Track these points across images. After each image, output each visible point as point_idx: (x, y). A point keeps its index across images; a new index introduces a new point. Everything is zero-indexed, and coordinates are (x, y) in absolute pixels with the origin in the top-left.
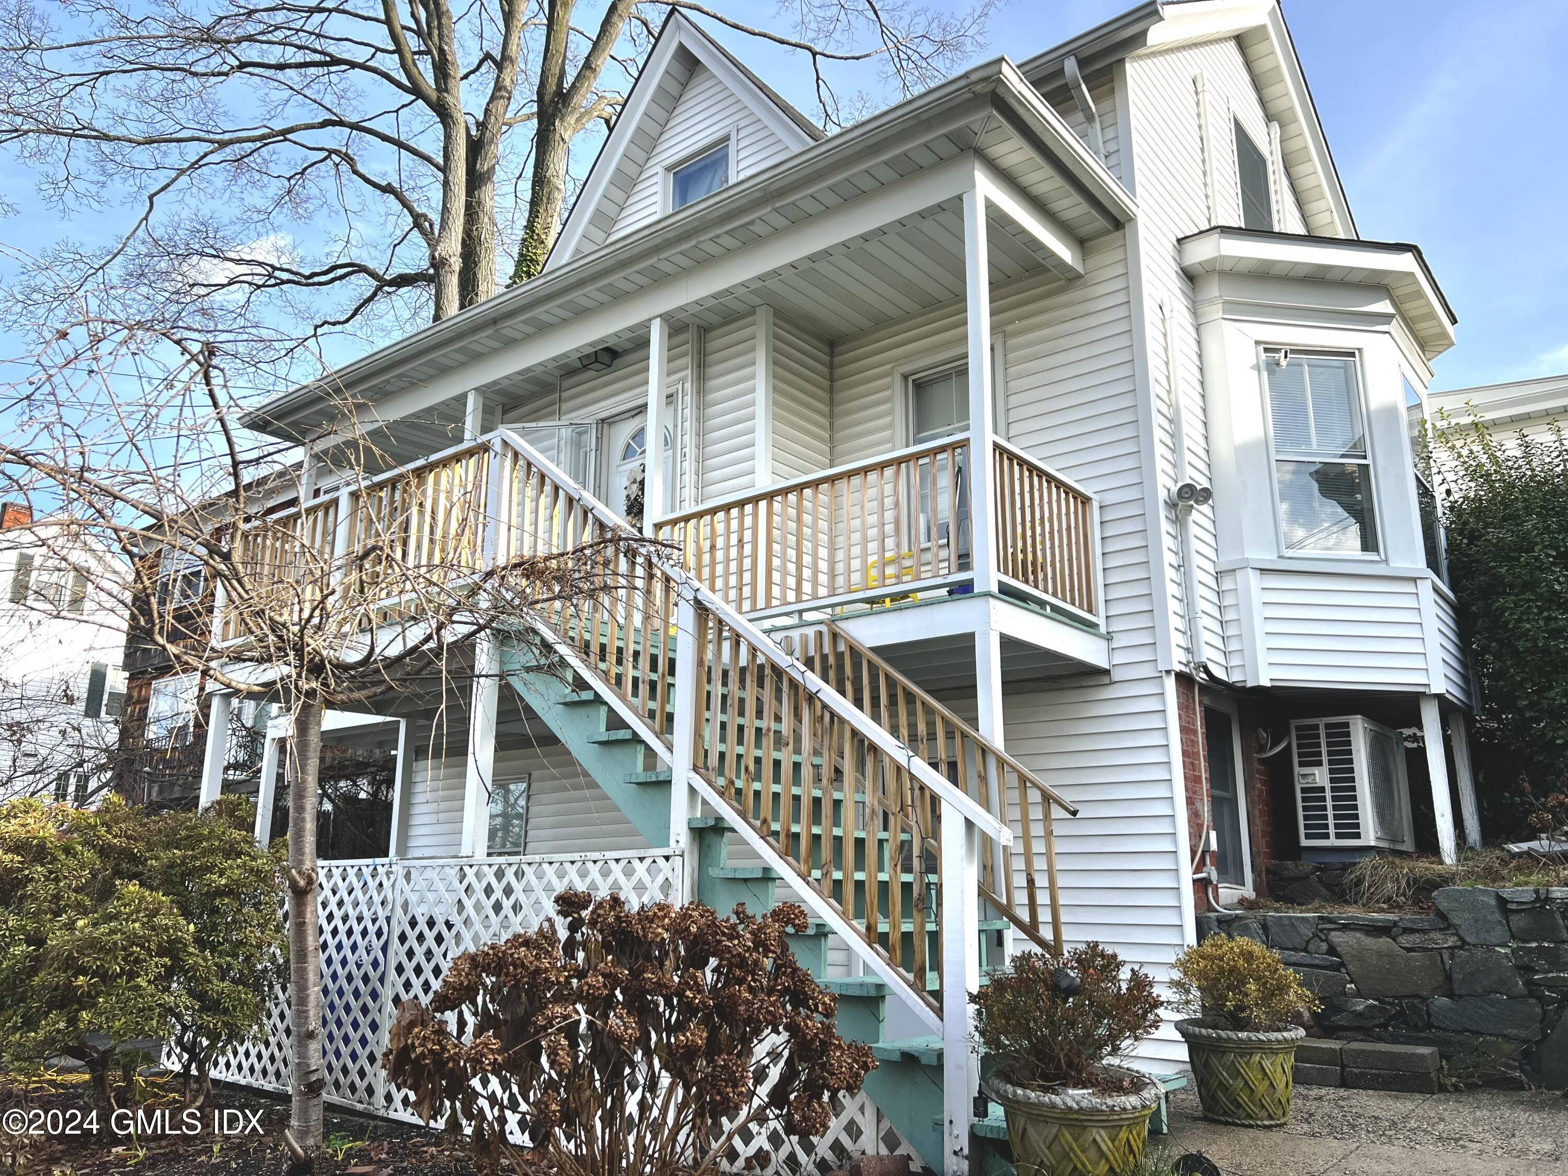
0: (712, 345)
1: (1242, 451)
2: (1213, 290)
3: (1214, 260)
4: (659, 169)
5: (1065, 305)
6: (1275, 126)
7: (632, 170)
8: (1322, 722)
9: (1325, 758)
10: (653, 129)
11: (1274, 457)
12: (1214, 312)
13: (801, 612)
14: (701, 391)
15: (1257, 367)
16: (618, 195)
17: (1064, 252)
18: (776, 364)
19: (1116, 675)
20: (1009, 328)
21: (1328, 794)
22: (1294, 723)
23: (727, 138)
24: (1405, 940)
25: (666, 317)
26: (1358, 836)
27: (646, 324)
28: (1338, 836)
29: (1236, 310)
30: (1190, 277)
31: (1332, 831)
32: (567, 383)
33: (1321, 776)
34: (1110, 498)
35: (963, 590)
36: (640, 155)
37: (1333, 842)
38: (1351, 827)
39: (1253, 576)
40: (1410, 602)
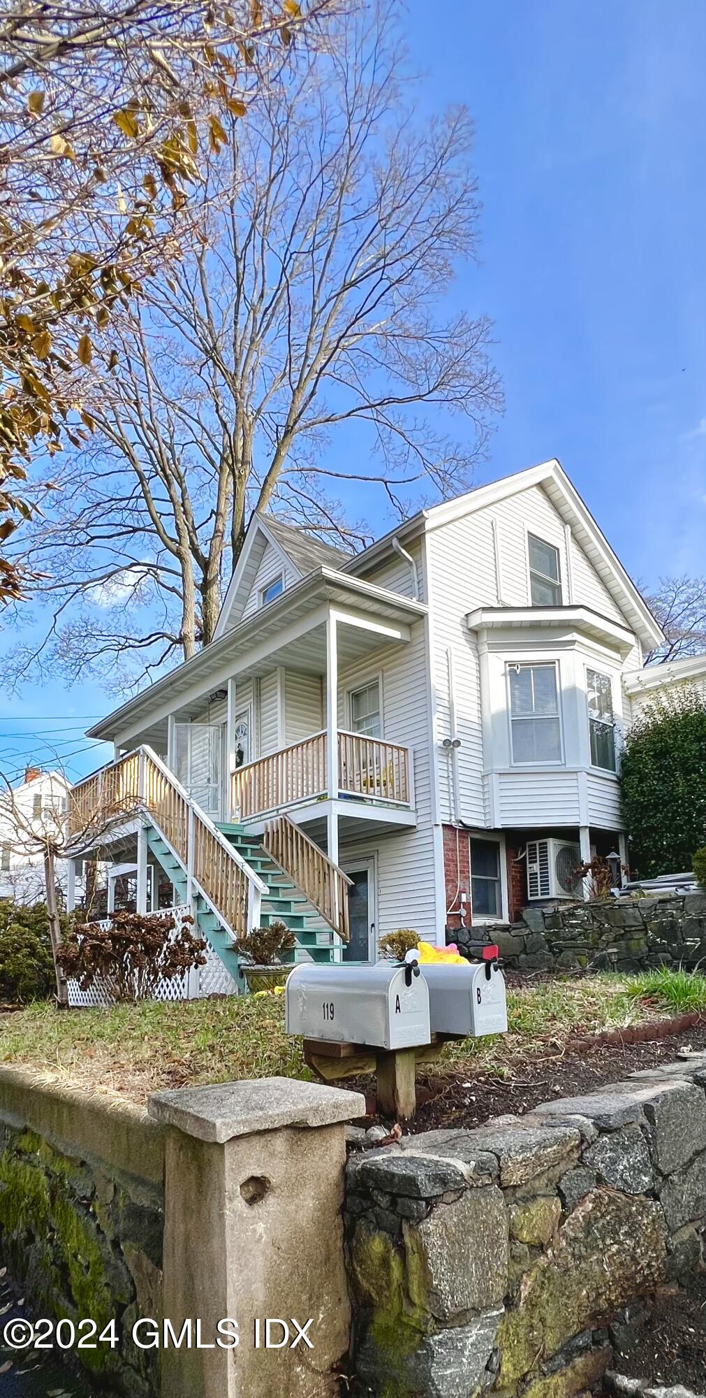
0: (263, 686)
1: (495, 717)
2: (484, 637)
3: (481, 623)
4: (256, 591)
5: (406, 655)
6: (568, 528)
7: (245, 593)
8: (537, 842)
9: (538, 859)
10: (252, 571)
11: (511, 718)
12: (485, 648)
13: (278, 810)
14: (259, 708)
15: (505, 675)
16: (240, 606)
17: (395, 634)
18: (287, 693)
19: (419, 828)
20: (384, 668)
21: (539, 876)
22: (528, 843)
23: (281, 575)
24: (513, 933)
25: (234, 678)
26: (548, 894)
27: (226, 682)
28: (542, 894)
29: (495, 647)
30: (475, 633)
31: (539, 892)
32: (211, 706)
33: (536, 868)
34: (418, 748)
35: (322, 798)
36: (248, 585)
37: (540, 897)
38: (546, 890)
39: (495, 777)
40: (574, 783)
